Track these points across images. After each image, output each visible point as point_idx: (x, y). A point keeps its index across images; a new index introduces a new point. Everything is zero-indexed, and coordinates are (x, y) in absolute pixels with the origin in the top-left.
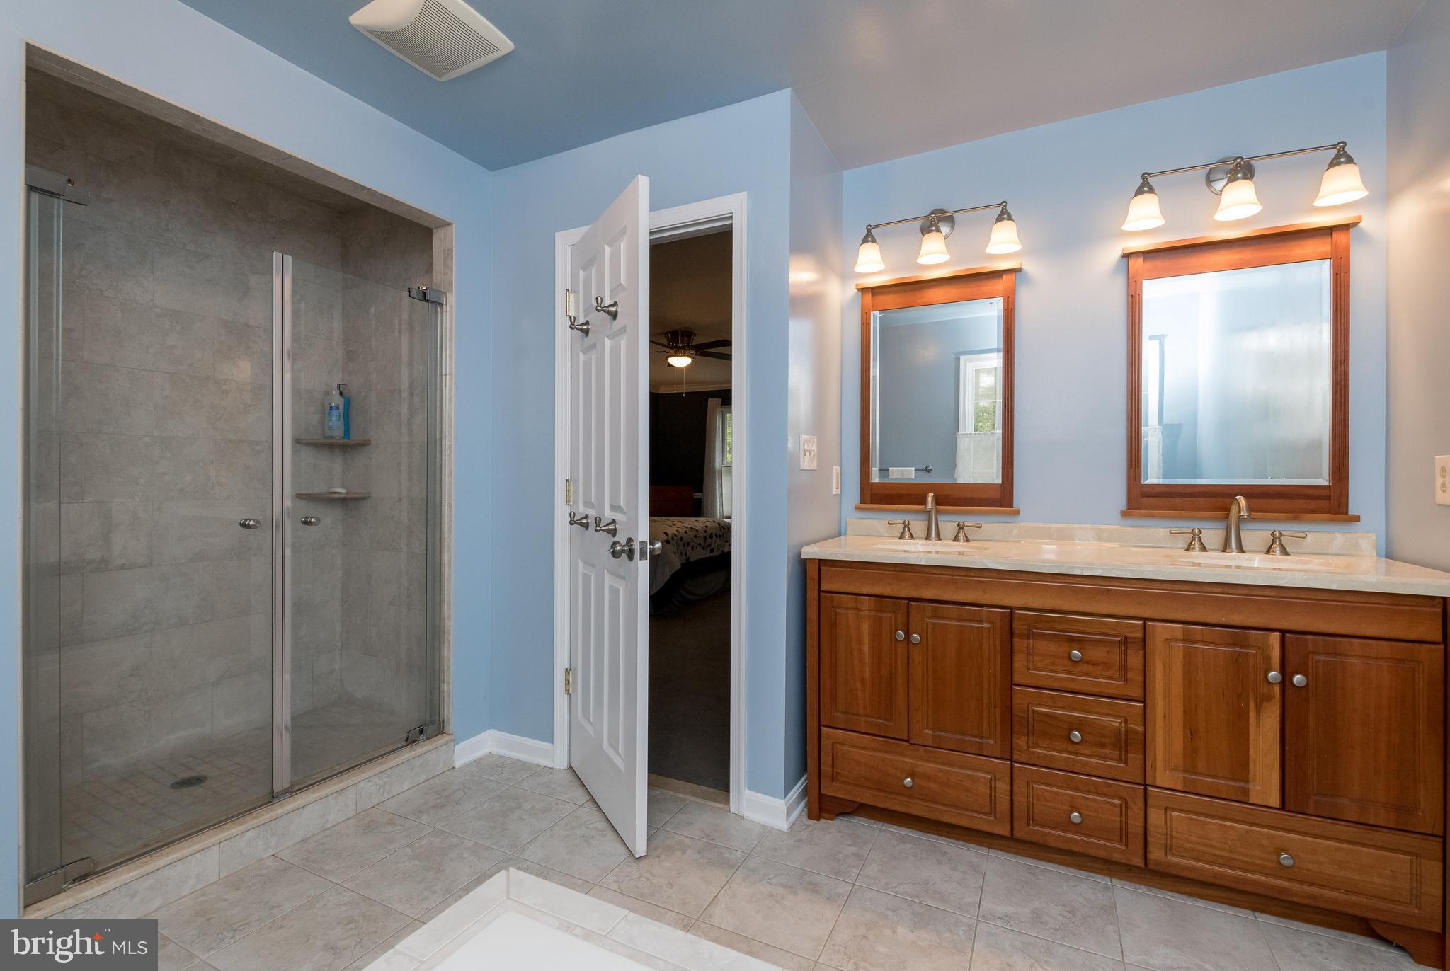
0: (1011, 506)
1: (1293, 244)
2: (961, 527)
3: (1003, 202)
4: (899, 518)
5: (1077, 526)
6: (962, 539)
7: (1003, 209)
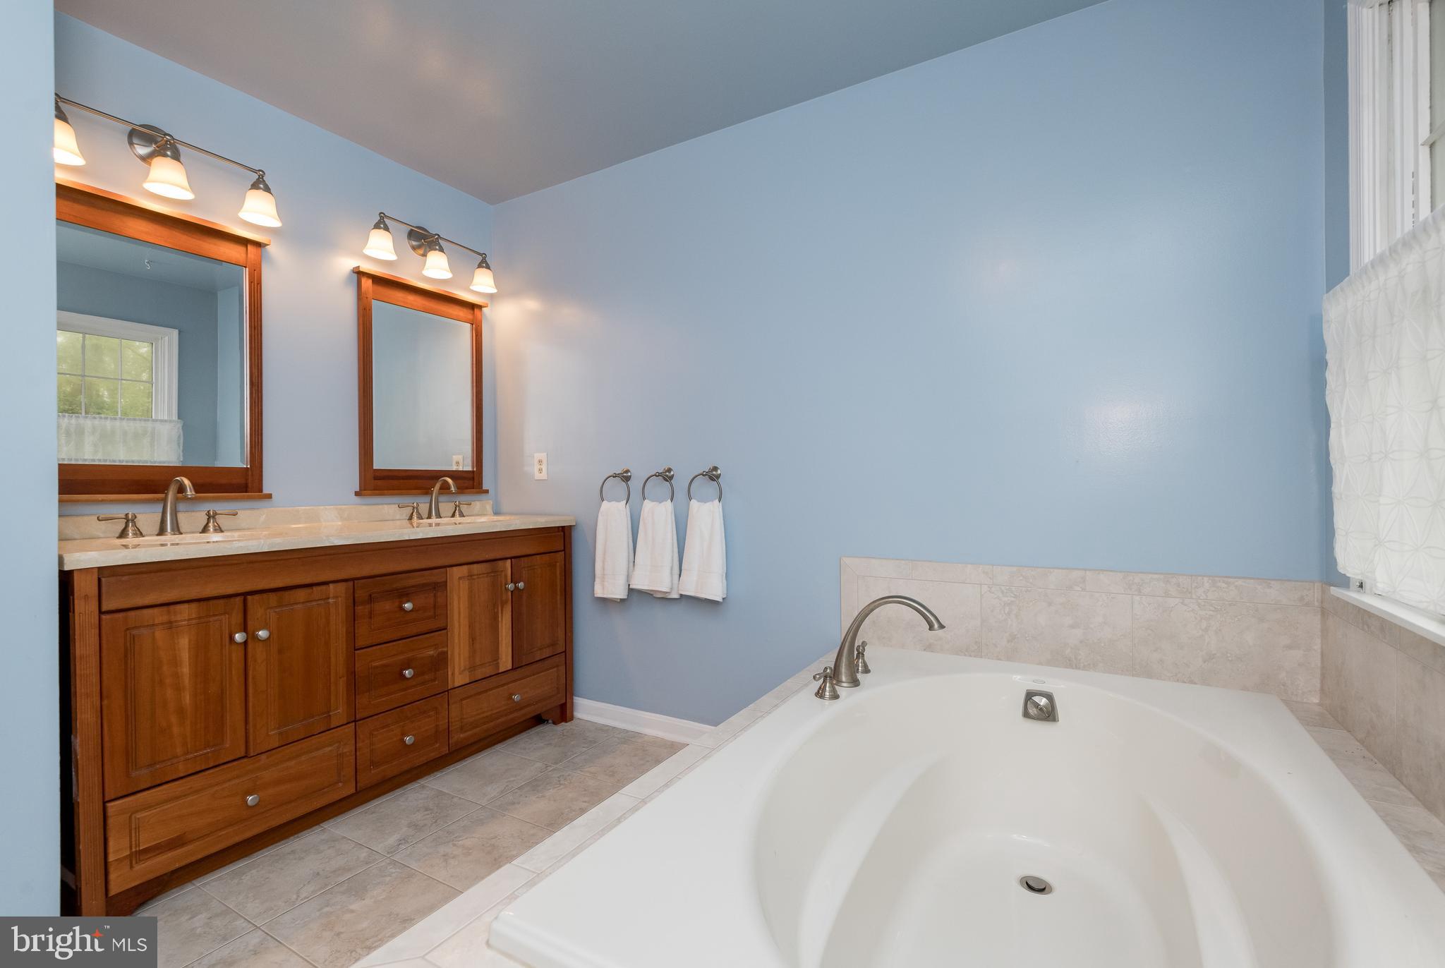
0: (261, 490)
1: (451, 305)
2: (211, 516)
3: (260, 170)
4: (120, 510)
5: (322, 507)
6: (212, 530)
7: (259, 178)
